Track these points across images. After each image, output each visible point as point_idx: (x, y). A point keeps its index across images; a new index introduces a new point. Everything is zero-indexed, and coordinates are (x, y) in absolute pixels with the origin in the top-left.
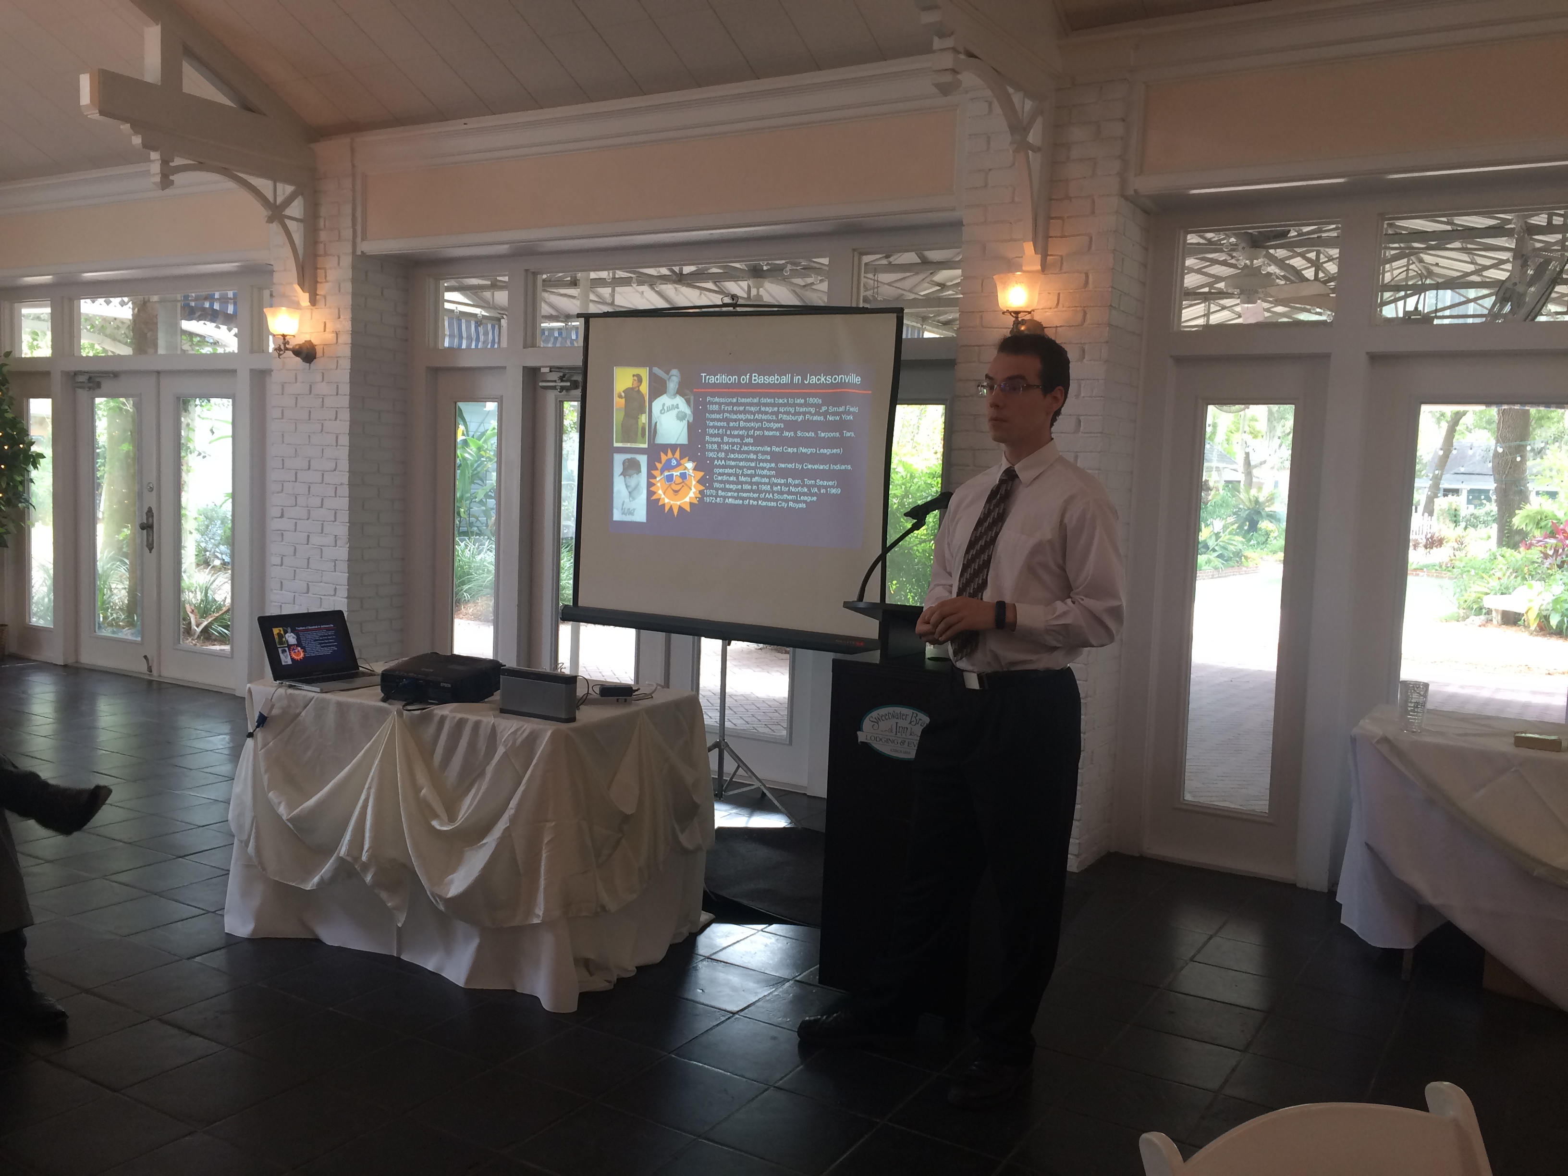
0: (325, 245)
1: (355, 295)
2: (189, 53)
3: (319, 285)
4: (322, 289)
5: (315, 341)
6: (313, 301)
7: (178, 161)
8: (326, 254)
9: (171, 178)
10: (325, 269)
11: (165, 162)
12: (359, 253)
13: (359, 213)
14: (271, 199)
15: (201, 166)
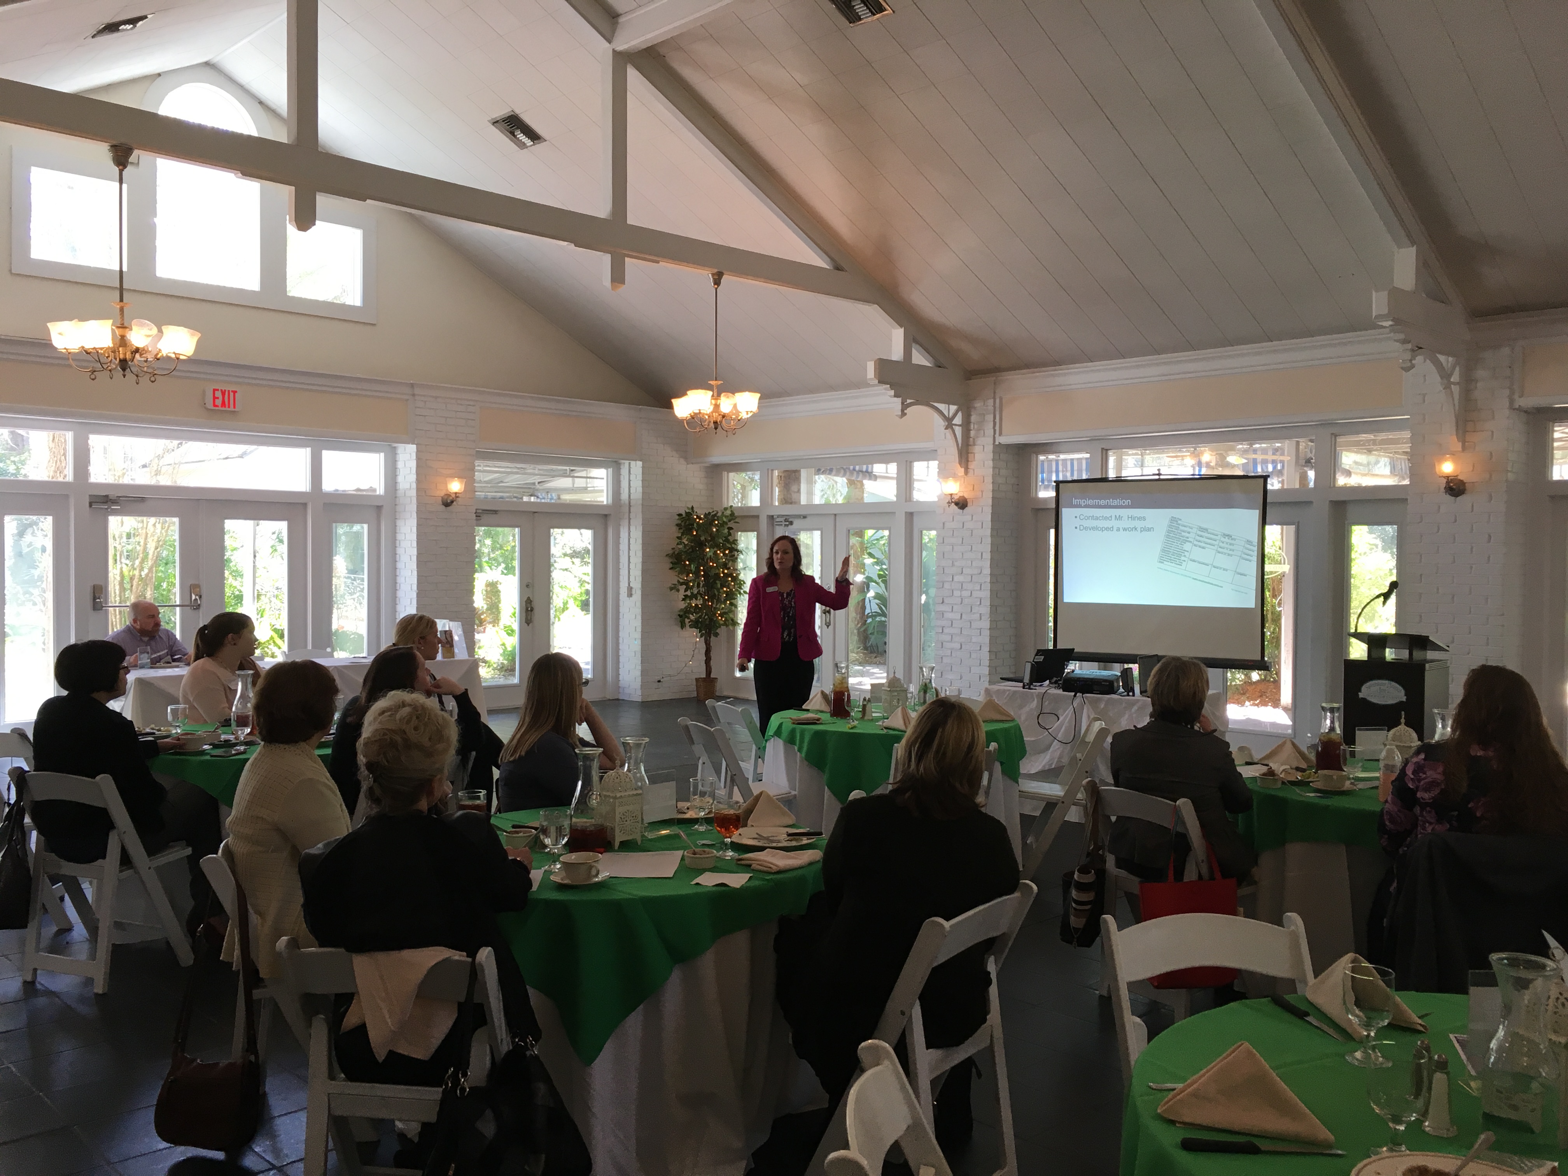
0: (974, 439)
1: (994, 468)
2: (916, 341)
3: (969, 463)
4: (972, 465)
5: (966, 496)
6: (966, 473)
7: (909, 401)
8: (974, 445)
9: (905, 411)
10: (974, 453)
11: (903, 403)
12: (997, 443)
13: (997, 420)
14: (946, 414)
15: (917, 403)
